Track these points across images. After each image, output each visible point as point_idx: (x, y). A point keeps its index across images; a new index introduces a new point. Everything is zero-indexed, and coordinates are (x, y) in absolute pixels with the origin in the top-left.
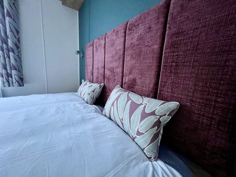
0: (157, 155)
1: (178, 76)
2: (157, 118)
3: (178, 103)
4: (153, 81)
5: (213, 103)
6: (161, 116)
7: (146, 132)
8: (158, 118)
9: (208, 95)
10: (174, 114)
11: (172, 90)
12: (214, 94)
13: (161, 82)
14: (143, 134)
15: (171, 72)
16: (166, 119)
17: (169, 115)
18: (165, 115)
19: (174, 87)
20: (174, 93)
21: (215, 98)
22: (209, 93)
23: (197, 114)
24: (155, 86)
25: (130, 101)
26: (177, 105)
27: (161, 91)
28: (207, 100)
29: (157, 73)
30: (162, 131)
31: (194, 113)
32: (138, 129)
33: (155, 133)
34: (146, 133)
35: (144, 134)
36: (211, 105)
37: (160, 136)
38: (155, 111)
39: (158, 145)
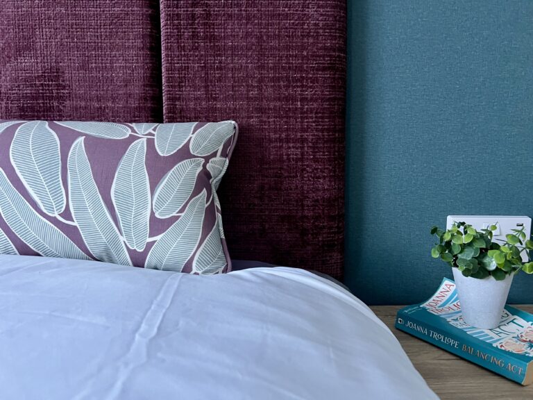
0: (227, 262)
1: (217, 46)
2: (198, 165)
3: (233, 122)
4: (140, 72)
5: (299, 103)
6: (207, 159)
7: (181, 211)
8: (202, 163)
9: (287, 87)
10: (231, 151)
11: (207, 91)
12: (297, 81)
13: (167, 70)
14: (175, 218)
15: (194, 36)
16: (219, 166)
17: (224, 154)
18: (214, 155)
19: (211, 82)
20: (215, 99)
21: (301, 91)
22: (289, 81)
23: (276, 140)
24: (151, 86)
25: (81, 139)
26: (232, 128)
27: (172, 99)
28: (287, 99)
29: (151, 43)
30: (217, 204)
31: (270, 141)
32: (152, 213)
33: (206, 206)
34: (182, 214)
35: (179, 217)
36: (296, 109)
37: (219, 216)
38: (187, 145)
39: (221, 239)
